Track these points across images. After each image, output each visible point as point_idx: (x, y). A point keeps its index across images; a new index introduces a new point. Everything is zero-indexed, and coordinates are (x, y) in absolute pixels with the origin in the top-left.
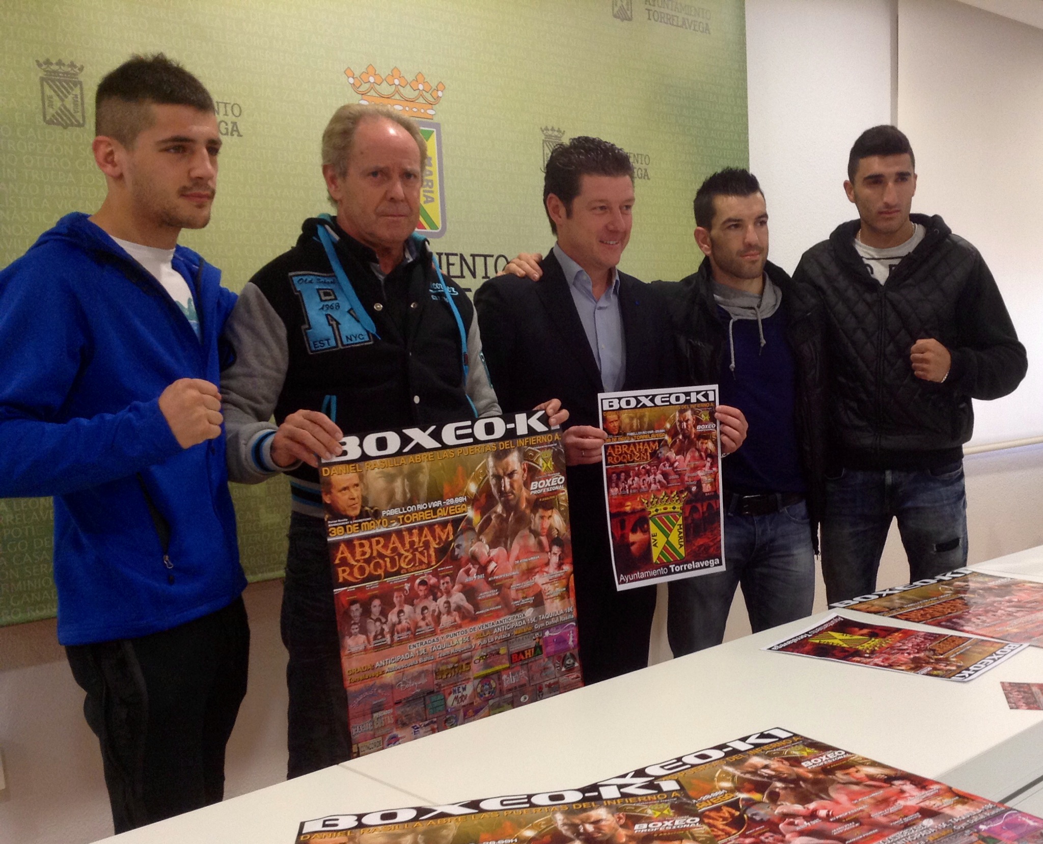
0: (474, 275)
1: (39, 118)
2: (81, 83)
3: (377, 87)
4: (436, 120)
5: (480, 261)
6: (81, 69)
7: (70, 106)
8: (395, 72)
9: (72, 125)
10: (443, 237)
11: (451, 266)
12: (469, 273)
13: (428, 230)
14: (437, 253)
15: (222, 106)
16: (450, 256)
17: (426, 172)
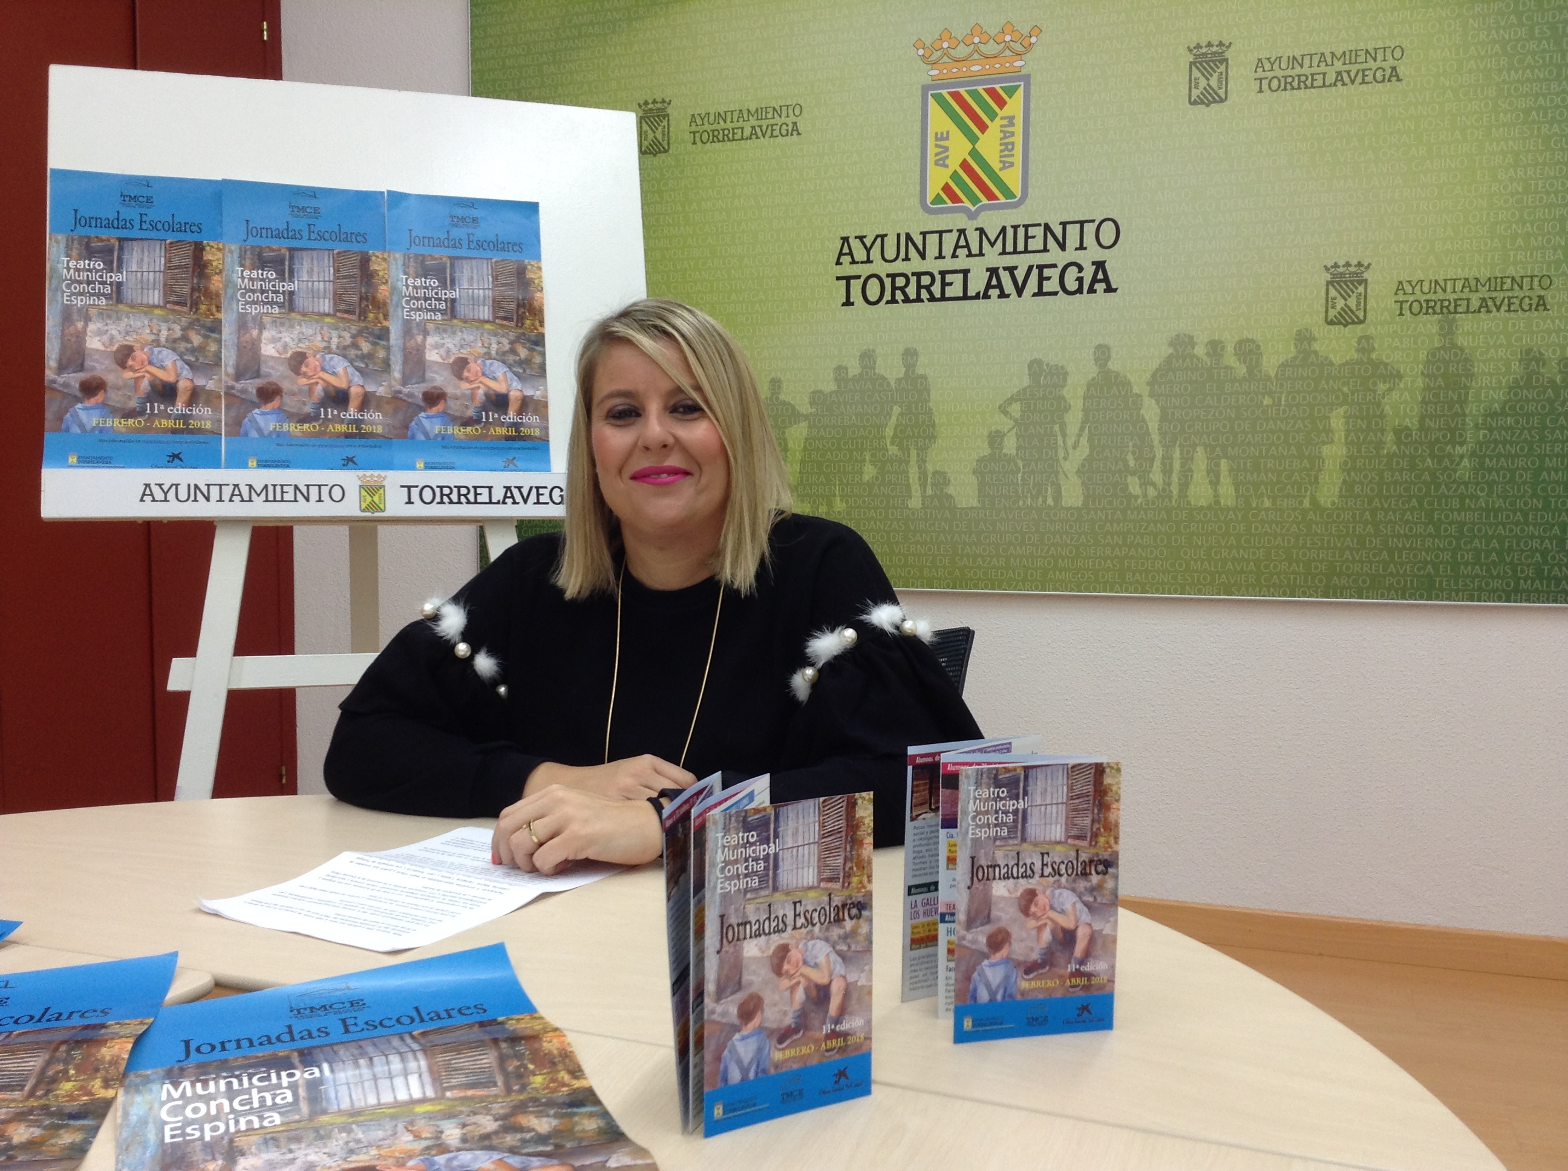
0: (1062, 246)
2: (668, 115)
3: (952, 52)
4: (1024, 72)
5: (1073, 231)
6: (669, 104)
7: (659, 136)
8: (977, 29)
9: (660, 152)
10: (1023, 206)
11: (1029, 240)
12: (1057, 245)
13: (1003, 200)
14: (1012, 227)
15: (784, 109)
16: (1030, 228)
17: (1006, 135)
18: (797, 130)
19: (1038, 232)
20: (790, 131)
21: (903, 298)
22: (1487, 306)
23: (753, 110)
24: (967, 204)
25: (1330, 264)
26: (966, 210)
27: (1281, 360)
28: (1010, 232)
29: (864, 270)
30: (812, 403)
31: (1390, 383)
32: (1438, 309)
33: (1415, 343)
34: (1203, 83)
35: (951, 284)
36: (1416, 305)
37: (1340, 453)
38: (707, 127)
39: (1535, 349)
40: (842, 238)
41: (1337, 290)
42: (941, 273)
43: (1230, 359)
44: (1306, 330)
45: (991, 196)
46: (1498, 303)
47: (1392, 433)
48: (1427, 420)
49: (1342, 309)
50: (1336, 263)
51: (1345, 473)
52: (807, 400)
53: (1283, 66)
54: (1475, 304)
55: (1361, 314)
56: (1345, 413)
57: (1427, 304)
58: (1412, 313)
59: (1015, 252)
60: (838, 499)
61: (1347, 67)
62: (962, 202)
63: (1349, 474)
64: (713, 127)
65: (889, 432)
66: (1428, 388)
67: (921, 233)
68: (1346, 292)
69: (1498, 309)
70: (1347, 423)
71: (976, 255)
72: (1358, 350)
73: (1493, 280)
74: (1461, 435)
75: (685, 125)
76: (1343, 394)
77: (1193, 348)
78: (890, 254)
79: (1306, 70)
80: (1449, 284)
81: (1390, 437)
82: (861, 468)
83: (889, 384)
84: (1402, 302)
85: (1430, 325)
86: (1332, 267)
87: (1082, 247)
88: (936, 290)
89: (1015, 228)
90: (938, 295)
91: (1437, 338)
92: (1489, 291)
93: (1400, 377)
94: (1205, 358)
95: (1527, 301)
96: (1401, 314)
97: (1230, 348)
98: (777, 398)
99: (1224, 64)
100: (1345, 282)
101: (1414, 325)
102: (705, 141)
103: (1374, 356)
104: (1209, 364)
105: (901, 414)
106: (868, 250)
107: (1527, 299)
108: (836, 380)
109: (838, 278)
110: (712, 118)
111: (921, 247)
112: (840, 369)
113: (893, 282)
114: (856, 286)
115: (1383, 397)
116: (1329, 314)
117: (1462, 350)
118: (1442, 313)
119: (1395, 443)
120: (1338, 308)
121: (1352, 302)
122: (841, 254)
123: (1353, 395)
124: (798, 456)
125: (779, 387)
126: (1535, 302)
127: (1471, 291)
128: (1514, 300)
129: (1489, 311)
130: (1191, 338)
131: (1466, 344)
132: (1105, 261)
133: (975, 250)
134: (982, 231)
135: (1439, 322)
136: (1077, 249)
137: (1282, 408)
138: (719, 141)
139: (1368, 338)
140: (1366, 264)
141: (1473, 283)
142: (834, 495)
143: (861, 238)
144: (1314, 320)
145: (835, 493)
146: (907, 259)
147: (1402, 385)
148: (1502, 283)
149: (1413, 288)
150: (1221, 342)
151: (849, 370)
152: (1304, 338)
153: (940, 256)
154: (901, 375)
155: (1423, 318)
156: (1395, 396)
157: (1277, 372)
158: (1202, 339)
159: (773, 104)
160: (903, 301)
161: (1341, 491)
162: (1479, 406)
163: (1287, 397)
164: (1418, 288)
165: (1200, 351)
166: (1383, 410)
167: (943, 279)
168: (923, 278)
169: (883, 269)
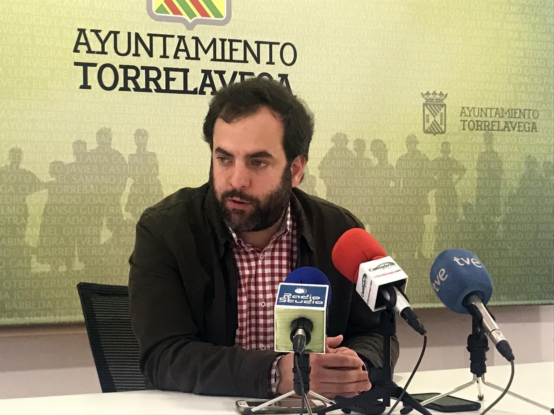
0: (258, 60)
5: (265, 48)
10: (228, 25)
11: (233, 52)
12: (253, 59)
13: (213, 17)
14: (221, 39)
16: (234, 43)
19: (240, 46)
21: (134, 87)
22: (508, 127)
24: (185, 16)
25: (424, 93)
26: (184, 21)
27: (399, 156)
28: (219, 44)
29: (101, 60)
30: (52, 173)
31: (459, 174)
32: (483, 126)
33: (472, 148)
35: (174, 79)
36: (471, 123)
37: (433, 221)
39: (532, 156)
40: (79, 30)
41: (429, 110)
42: (165, 69)
43: (369, 154)
44: (413, 135)
45: (203, 13)
46: (514, 125)
47: (462, 208)
48: (480, 200)
49: (432, 122)
50: (428, 92)
51: (437, 235)
52: (47, 170)
54: (502, 125)
55: (443, 127)
56: (436, 193)
57: (477, 123)
58: (469, 128)
59: (223, 60)
60: (77, 259)
62: (182, 15)
63: (439, 235)
65: (124, 200)
66: (479, 179)
67: (148, 35)
68: (434, 111)
69: (514, 129)
70: (437, 200)
71: (193, 59)
72: (441, 152)
73: (510, 111)
74: (498, 210)
76: (435, 181)
77: (347, 144)
78: (123, 48)
80: (489, 110)
81: (461, 210)
82: (98, 231)
83: (123, 158)
84: (465, 121)
85: (479, 136)
86: (426, 94)
87: (271, 62)
88: (162, 82)
89: (223, 41)
90: (163, 87)
91: (483, 146)
92: (509, 117)
93: (464, 170)
94: (354, 152)
95: (527, 125)
96: (464, 129)
97: (368, 146)
98: (17, 167)
100: (434, 105)
101: (471, 137)
103: (450, 156)
104: (356, 155)
105: (134, 185)
106: (103, 43)
107: (527, 124)
108: (75, 153)
109: (76, 64)
111: (148, 46)
112: (79, 145)
113: (126, 73)
114: (93, 72)
115: (456, 184)
116: (426, 126)
117: (497, 154)
118: (485, 130)
119: (464, 215)
120: (431, 122)
121: (438, 119)
122: (78, 43)
123: (439, 182)
124: (39, 221)
125: (20, 158)
126: (531, 126)
127: (500, 117)
128: (521, 124)
129: (509, 130)
130: (345, 136)
131: (498, 151)
132: (287, 75)
133: (193, 55)
134: (197, 40)
135: (484, 135)
136: (267, 63)
137: (401, 189)
139: (446, 144)
140: (445, 95)
141: (500, 111)
142: (73, 256)
143: (97, 32)
144: (417, 130)
145: (74, 254)
146: (137, 54)
147: (466, 176)
148: (515, 113)
149: (470, 112)
150: (363, 141)
151: (87, 145)
152: (412, 141)
153: (165, 56)
154: (134, 152)
155: (475, 132)
156: (462, 182)
157: (397, 165)
158: (352, 138)
160: (136, 90)
161: (435, 247)
162: (506, 191)
163: (403, 181)
164: (472, 112)
165: (350, 146)
166: (456, 192)
167: (167, 75)
168: (151, 72)
169: (117, 61)
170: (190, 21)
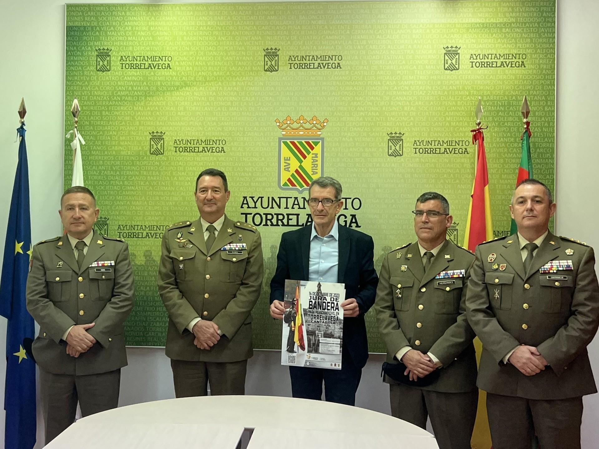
1: (148, 153)
2: (164, 139)
3: (291, 125)
4: (321, 136)
6: (164, 134)
7: (159, 148)
9: (159, 154)
15: (218, 141)
17: (314, 161)
18: (224, 150)
20: (220, 150)
23: (203, 141)
24: (298, 187)
26: (297, 190)
29: (254, 211)
34: (393, 148)
35: (291, 219)
38: (182, 145)
40: (243, 197)
42: (287, 214)
45: (308, 184)
53: (424, 144)
55: (455, 242)
61: (449, 147)
62: (296, 186)
64: (185, 146)
67: (278, 198)
68: (449, 233)
71: (302, 208)
73: (504, 232)
75: (172, 143)
78: (265, 205)
79: (433, 146)
83: (264, 260)
87: (346, 209)
88: (285, 221)
90: (286, 224)
99: (402, 141)
100: (450, 230)
102: (181, 151)
105: (270, 273)
106: (255, 203)
109: (242, 214)
110: (184, 142)
111: (278, 203)
113: (266, 217)
114: (250, 217)
121: (452, 237)
122: (243, 203)
132: (356, 215)
133: (302, 206)
134: (304, 199)
138: (187, 152)
140: (457, 223)
143: (252, 198)
146: (272, 208)
148: (507, 233)
153: (287, 208)
154: (270, 256)
159: (213, 138)
160: (271, 225)
167: (288, 217)
168: (279, 216)
169: (262, 211)
170: (301, 189)
